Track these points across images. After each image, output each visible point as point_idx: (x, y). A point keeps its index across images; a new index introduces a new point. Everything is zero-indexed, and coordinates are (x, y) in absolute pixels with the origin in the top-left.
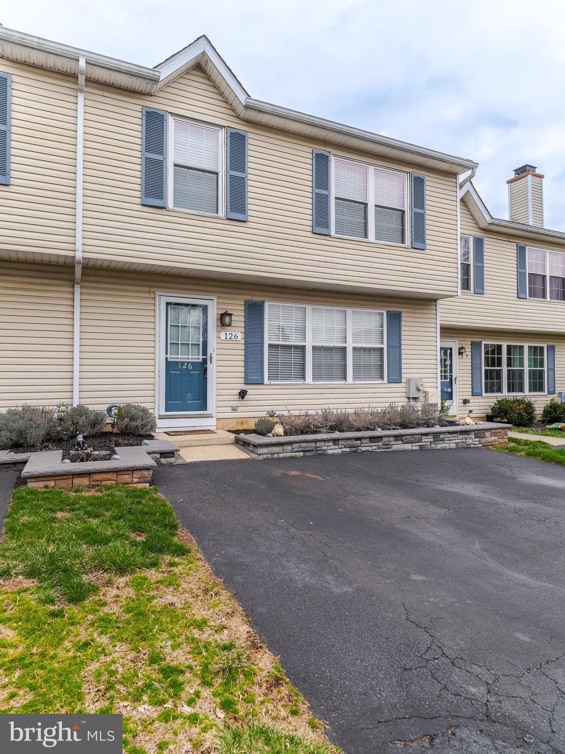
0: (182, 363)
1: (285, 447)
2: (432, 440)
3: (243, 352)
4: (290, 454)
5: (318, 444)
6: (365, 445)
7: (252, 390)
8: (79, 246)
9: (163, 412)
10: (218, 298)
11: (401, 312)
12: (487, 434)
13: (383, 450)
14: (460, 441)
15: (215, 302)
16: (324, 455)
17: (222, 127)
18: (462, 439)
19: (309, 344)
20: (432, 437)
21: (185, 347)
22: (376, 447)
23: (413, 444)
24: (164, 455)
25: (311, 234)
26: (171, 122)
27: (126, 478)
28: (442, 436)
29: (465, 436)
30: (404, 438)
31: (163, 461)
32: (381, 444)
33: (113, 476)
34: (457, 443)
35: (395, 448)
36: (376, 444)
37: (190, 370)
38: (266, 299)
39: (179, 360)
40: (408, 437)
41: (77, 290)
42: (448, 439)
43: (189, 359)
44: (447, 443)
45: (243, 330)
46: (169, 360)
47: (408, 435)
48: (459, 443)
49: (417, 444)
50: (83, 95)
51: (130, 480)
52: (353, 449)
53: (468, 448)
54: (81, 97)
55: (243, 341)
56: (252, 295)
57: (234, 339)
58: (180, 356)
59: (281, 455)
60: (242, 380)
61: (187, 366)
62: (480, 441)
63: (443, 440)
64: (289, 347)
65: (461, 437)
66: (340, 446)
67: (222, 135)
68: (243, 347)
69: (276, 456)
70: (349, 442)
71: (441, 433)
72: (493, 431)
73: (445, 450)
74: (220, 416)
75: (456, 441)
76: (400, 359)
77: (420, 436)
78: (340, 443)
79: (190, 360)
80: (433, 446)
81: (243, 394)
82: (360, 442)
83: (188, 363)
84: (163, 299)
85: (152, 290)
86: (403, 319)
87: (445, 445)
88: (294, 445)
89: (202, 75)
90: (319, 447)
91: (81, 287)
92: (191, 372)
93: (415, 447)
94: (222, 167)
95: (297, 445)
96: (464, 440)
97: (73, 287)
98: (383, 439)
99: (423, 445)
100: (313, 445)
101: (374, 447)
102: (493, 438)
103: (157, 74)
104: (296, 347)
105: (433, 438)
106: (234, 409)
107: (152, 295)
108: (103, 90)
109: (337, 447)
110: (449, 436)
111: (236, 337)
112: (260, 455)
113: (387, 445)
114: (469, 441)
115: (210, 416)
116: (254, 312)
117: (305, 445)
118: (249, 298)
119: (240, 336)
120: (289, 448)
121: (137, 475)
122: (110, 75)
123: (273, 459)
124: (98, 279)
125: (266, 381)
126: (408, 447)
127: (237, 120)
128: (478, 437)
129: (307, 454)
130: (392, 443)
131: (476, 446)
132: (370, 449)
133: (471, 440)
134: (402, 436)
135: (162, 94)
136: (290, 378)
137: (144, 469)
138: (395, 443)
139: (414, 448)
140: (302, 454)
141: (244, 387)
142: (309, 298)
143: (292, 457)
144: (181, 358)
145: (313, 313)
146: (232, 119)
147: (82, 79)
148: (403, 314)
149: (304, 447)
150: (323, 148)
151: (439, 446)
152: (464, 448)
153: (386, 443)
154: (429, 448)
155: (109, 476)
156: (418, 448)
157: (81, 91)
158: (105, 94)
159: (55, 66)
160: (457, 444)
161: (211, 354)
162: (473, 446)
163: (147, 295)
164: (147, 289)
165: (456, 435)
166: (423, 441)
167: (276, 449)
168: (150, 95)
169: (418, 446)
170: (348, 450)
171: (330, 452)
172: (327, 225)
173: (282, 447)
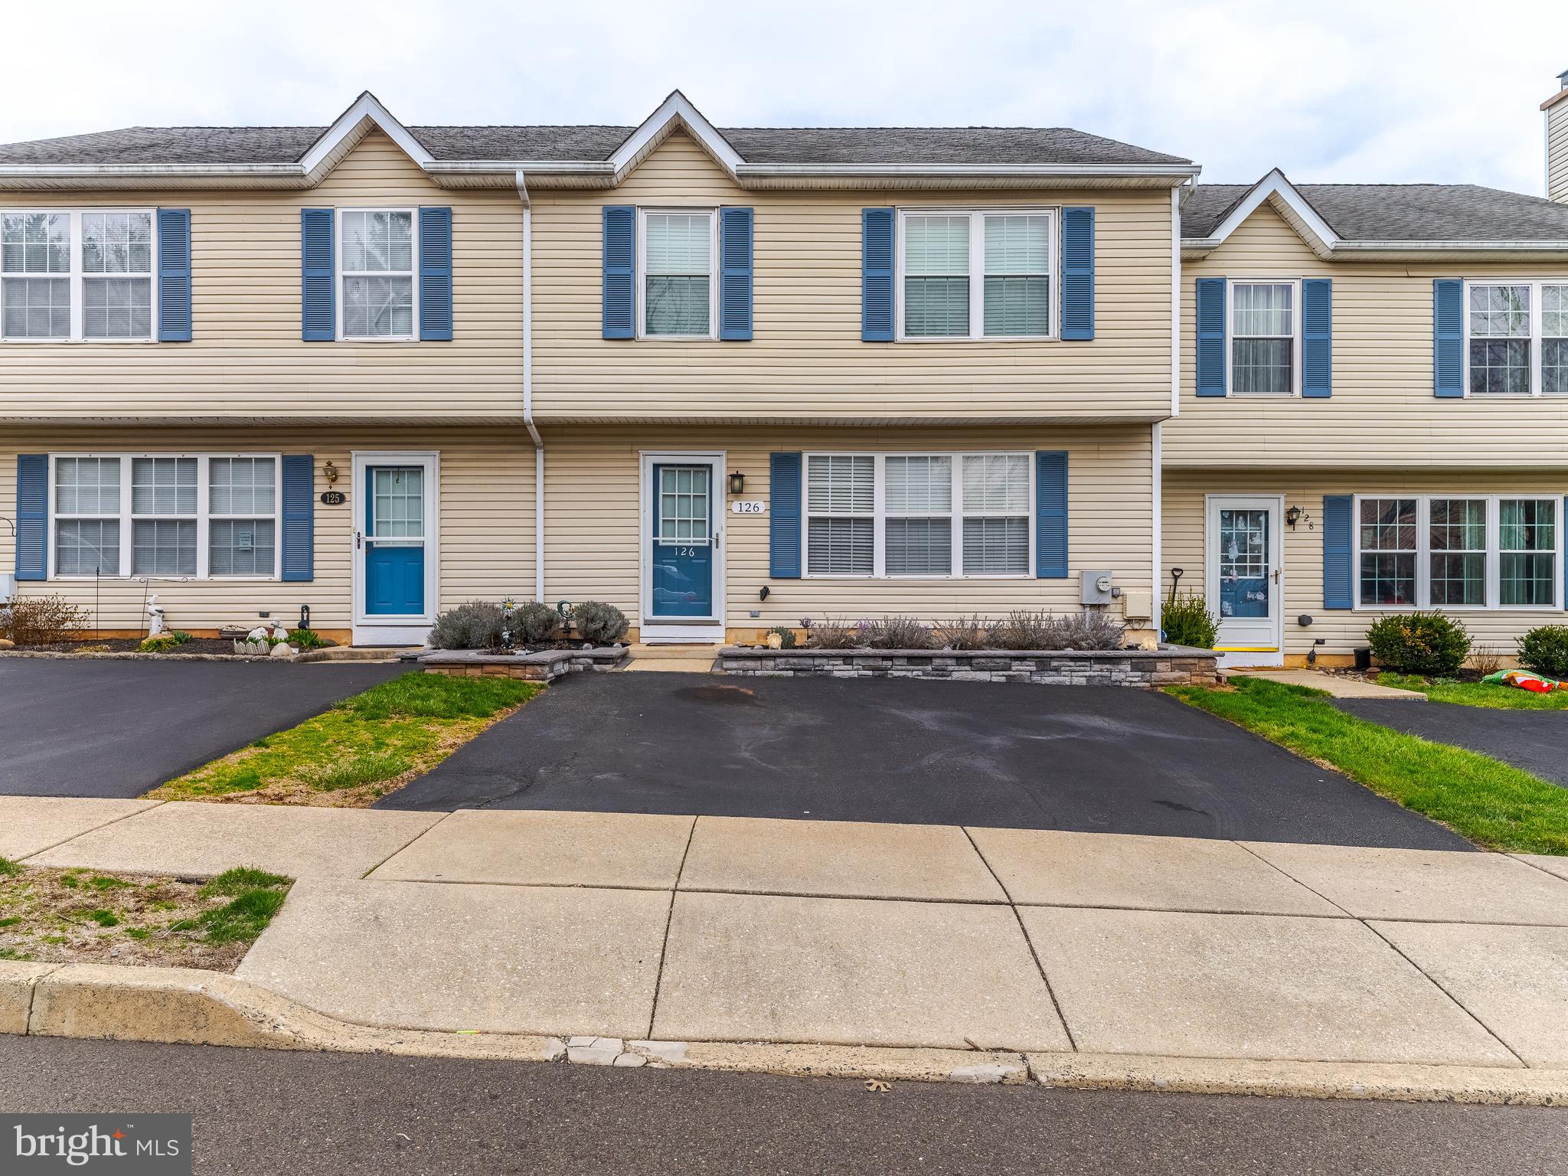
0: (680, 548)
1: (764, 662)
2: (1034, 668)
3: (767, 531)
4: (772, 673)
5: (817, 662)
6: (900, 668)
7: (778, 588)
8: (527, 404)
9: (651, 617)
10: (728, 452)
11: (1066, 453)
12: (1160, 666)
13: (934, 678)
14: (1096, 673)
15: (724, 458)
16: (827, 677)
17: (713, 208)
18: (1102, 671)
19: (880, 515)
20: (1033, 663)
21: (684, 526)
22: (920, 673)
23: (993, 673)
24: (598, 661)
25: (860, 344)
26: (642, 217)
27: (518, 672)
28: (1054, 664)
29: (1108, 666)
30: (974, 661)
31: (596, 667)
32: (930, 668)
33: (506, 670)
34: (1090, 676)
35: (956, 676)
36: (920, 667)
37: (692, 558)
38: (804, 447)
39: (676, 544)
40: (983, 660)
41: (540, 456)
42: (1067, 668)
43: (689, 542)
44: (1064, 676)
45: (768, 497)
46: (661, 544)
47: (982, 657)
48: (1094, 677)
49: (1001, 673)
50: (529, 211)
51: (521, 675)
52: (877, 673)
53: (1116, 688)
54: (527, 214)
55: (768, 514)
56: (783, 444)
57: (753, 511)
58: (676, 539)
59: (758, 673)
60: (767, 573)
61: (687, 552)
62: (1142, 676)
63: (1057, 670)
64: (847, 520)
65: (1097, 667)
66: (855, 667)
67: (714, 218)
68: (767, 522)
69: (751, 673)
70: (871, 662)
71: (1052, 658)
72: (1178, 661)
73: (1059, 687)
74: (732, 624)
75: (1087, 674)
76: (1065, 536)
77: (1008, 661)
78: (855, 662)
79: (692, 544)
80: (1036, 678)
81: (765, 593)
82: (890, 663)
83: (688, 548)
84: (648, 460)
85: (635, 448)
86: (1071, 464)
87: (1061, 679)
88: (779, 661)
89: (684, 140)
90: (818, 666)
91: (545, 452)
92: (694, 561)
93: (998, 677)
94: (713, 268)
95: (783, 660)
96: (1108, 674)
97: (536, 453)
98: (934, 660)
99: (1014, 676)
100: (810, 662)
101: (915, 672)
102: (1177, 674)
103: (611, 166)
104: (858, 521)
105: (1036, 665)
106: (754, 615)
107: (635, 456)
108: (554, 198)
109: (850, 667)
110: (1072, 664)
111: (756, 509)
112: (726, 670)
113: (942, 671)
114: (1116, 676)
115: (716, 623)
116: (785, 469)
117: (795, 660)
118: (777, 449)
119: (763, 506)
120: (771, 663)
121: (529, 669)
122: (557, 181)
123: (744, 677)
124: (566, 439)
125: (805, 573)
126: (984, 676)
127: (736, 193)
128: (1139, 671)
129: (800, 674)
130: (950, 668)
131: (1133, 685)
132: (909, 674)
133: (1125, 675)
134: (972, 658)
135: (628, 183)
136: (848, 570)
137: (537, 665)
138: (956, 668)
139: (995, 679)
140: (791, 673)
141: (768, 582)
142: (881, 441)
143: (771, 677)
144: (679, 541)
145: (889, 464)
146: (728, 192)
147: (525, 194)
148: (1070, 456)
149: (794, 664)
150: (882, 202)
151: (1049, 679)
152: (1108, 686)
153: (940, 668)
154: (1027, 681)
155: (500, 669)
156: (1003, 679)
157: (527, 207)
158: (557, 202)
159: (496, 184)
160: (1089, 678)
161: (717, 535)
162: (1127, 684)
163: (629, 456)
164: (629, 448)
165: (1088, 664)
166: (1014, 668)
167: (750, 664)
168: (612, 188)
169: (1003, 676)
170: (870, 673)
171: (836, 674)
172: (888, 325)
173: (759, 662)
